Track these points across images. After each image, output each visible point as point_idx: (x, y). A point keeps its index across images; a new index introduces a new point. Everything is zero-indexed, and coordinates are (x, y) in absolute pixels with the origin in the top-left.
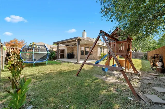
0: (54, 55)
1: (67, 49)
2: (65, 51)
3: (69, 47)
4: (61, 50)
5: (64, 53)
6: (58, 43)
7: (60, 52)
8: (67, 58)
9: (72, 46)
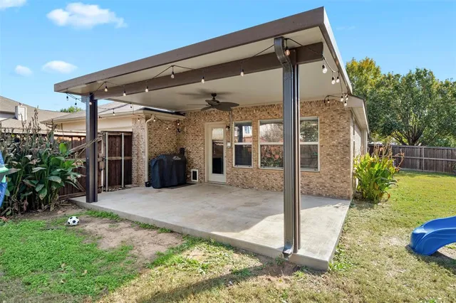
0: (63, 175)
1: (149, 129)
2: (135, 142)
3: (162, 121)
4: (114, 136)
5: (129, 152)
6: (92, 90)
7: (103, 151)
8: (148, 185)
9: (178, 113)
